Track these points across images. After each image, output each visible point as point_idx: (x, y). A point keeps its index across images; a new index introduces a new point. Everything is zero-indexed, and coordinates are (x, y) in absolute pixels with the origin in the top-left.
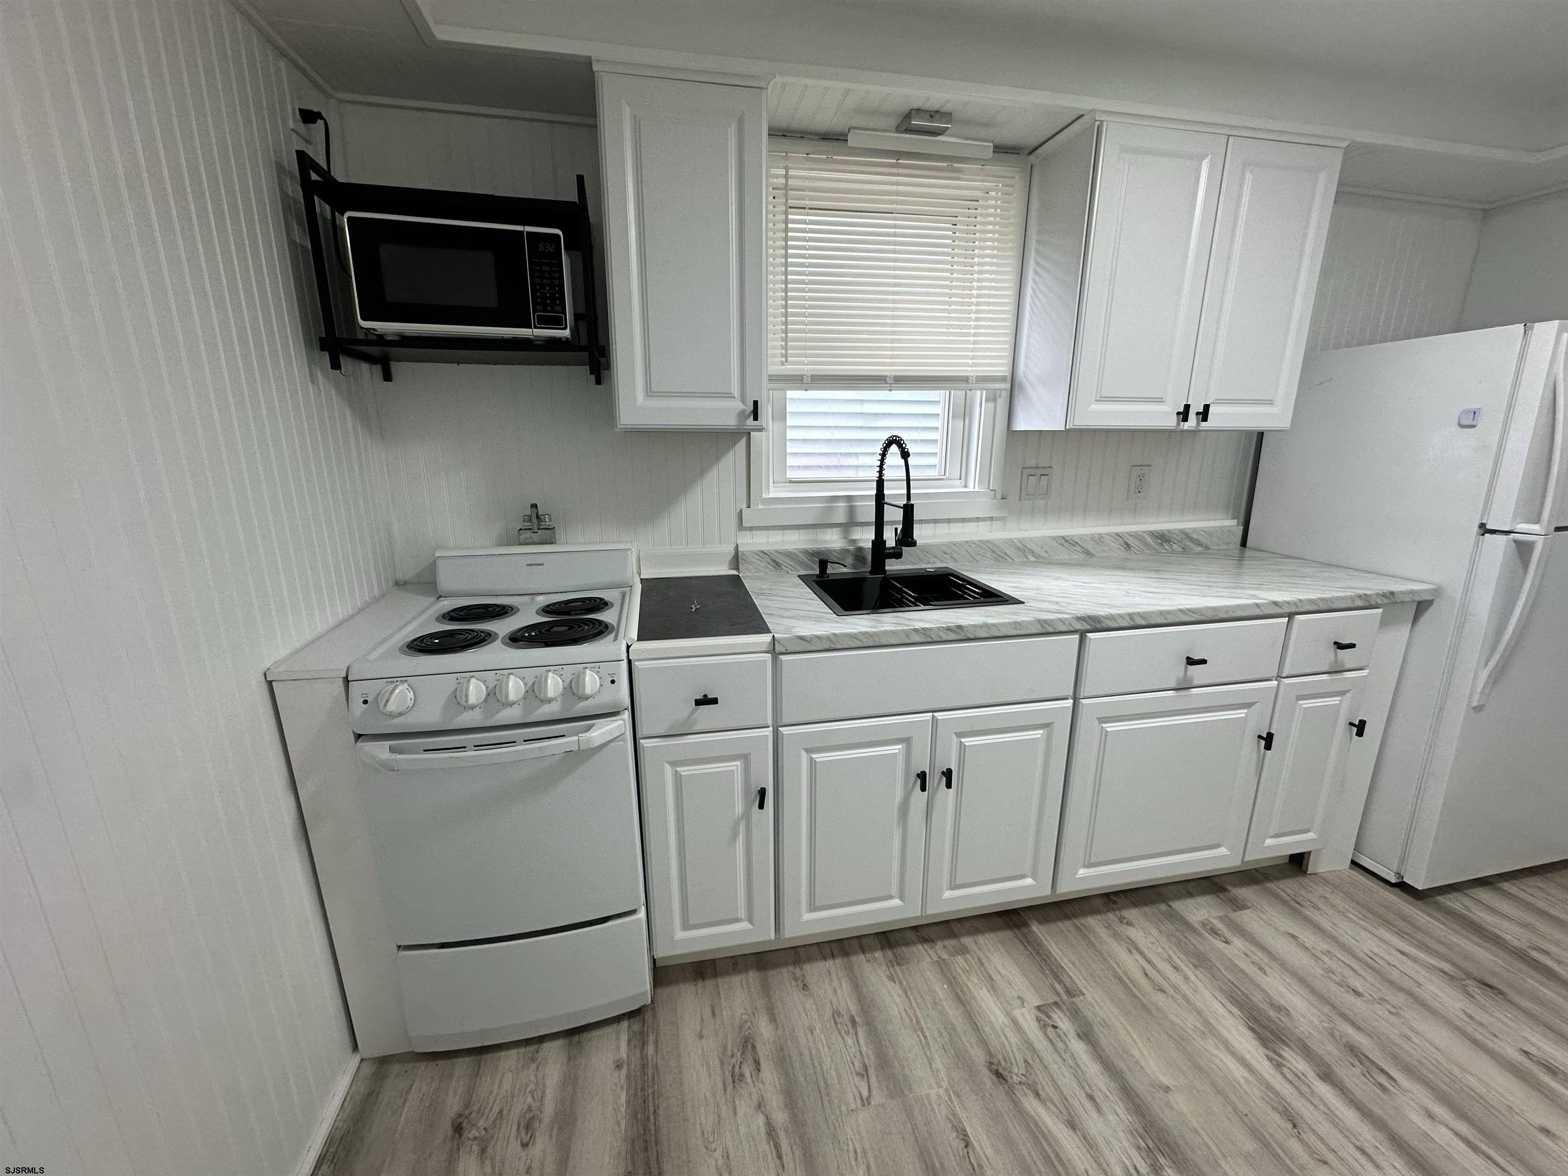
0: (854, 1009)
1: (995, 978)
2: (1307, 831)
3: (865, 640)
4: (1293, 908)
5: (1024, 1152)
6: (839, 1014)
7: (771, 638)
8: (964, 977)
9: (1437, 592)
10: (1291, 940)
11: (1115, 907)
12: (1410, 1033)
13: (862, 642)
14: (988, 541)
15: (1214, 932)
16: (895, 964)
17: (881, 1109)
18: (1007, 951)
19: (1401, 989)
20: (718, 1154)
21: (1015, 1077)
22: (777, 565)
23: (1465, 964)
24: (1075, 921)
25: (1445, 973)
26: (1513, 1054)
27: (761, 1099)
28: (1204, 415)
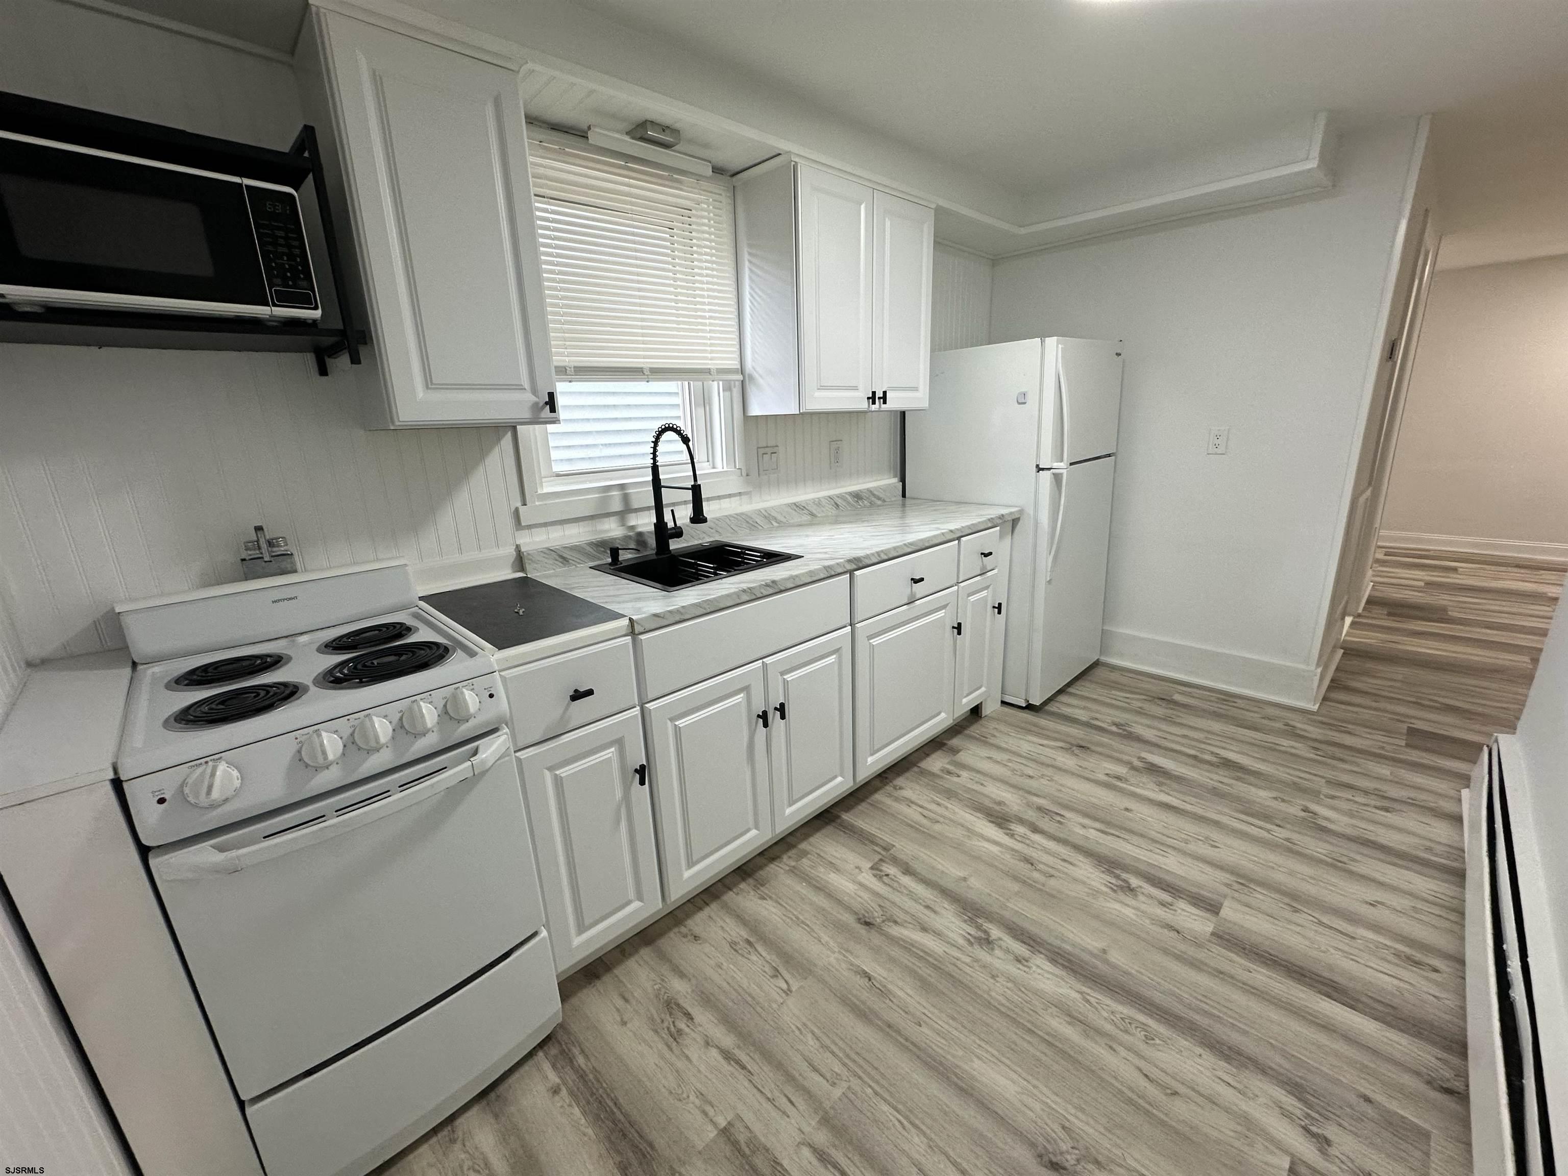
0: (744, 934)
1: (833, 861)
2: (980, 688)
3: (707, 607)
4: (983, 741)
5: (906, 962)
6: (736, 943)
7: (628, 621)
8: (813, 871)
9: (1021, 511)
10: (989, 760)
11: (887, 781)
12: (1060, 788)
13: (705, 609)
14: (742, 514)
15: (949, 773)
16: (759, 886)
17: (802, 990)
18: (834, 840)
19: (1048, 766)
20: (692, 1098)
21: (878, 920)
22: (565, 560)
23: (1069, 739)
24: (868, 801)
25: (1062, 748)
26: (1102, 777)
27: (706, 1038)
28: (884, 398)
